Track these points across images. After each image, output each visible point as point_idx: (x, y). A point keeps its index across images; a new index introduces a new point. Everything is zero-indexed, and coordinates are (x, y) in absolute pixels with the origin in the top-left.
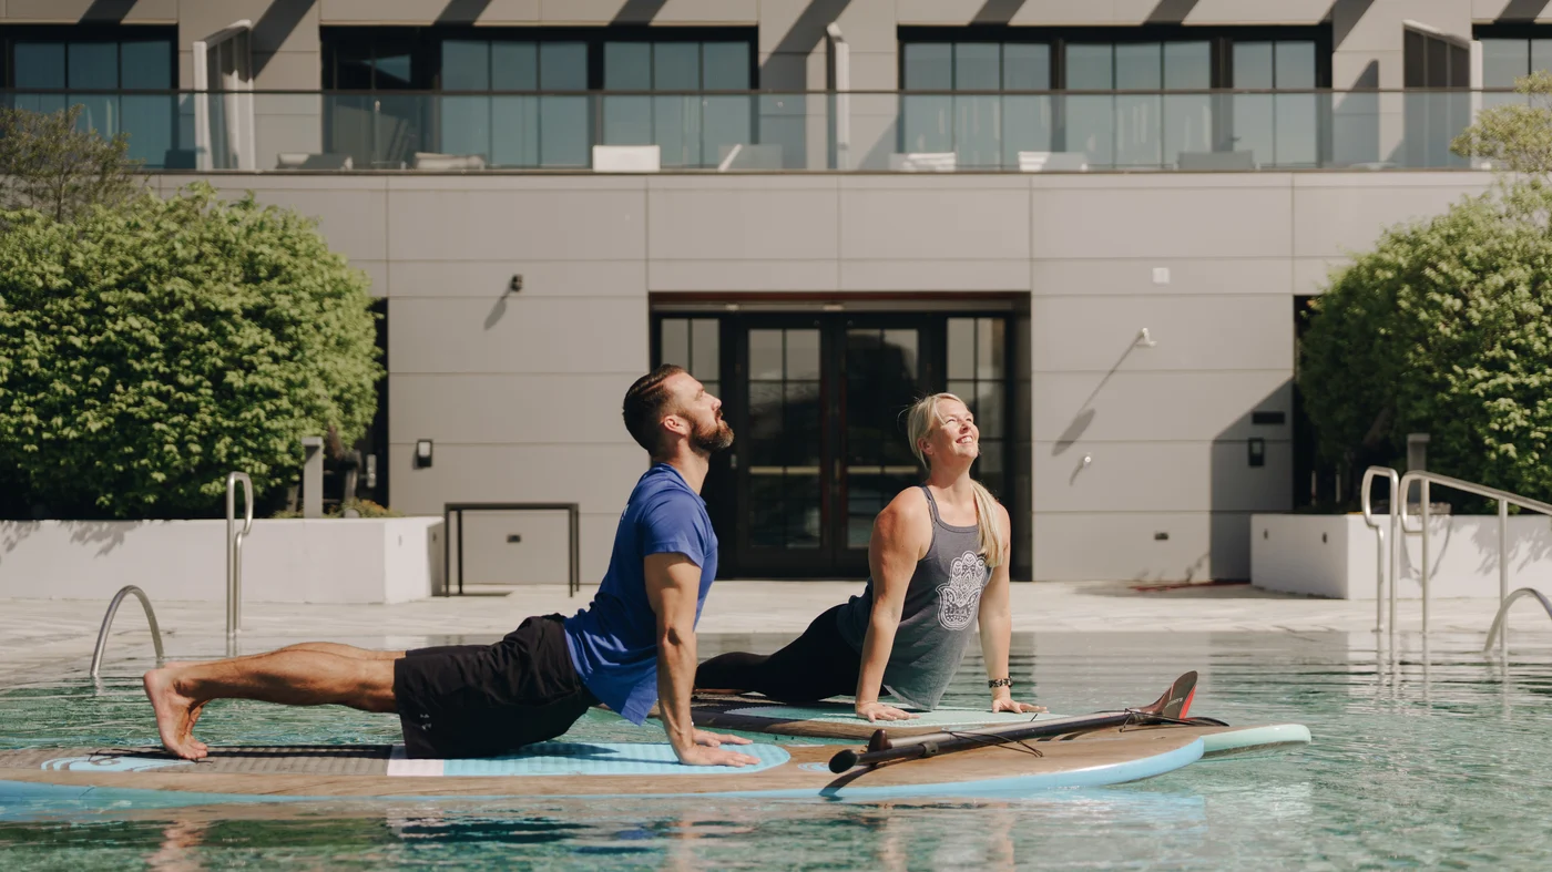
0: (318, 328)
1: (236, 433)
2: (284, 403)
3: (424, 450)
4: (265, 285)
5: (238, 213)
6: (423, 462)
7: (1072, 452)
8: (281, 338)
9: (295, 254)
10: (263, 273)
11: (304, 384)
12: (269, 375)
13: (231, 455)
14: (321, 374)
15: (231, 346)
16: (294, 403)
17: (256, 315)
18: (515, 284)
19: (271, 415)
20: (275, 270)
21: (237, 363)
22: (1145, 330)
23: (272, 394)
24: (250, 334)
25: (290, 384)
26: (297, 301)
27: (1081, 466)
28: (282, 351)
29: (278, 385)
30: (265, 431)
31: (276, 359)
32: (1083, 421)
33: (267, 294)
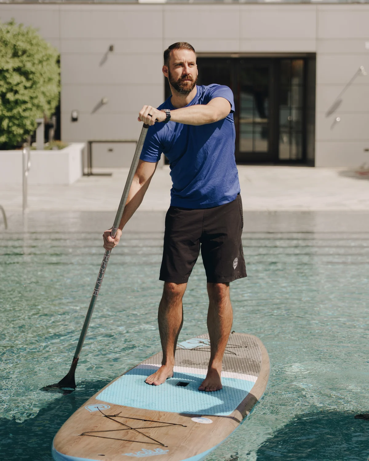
0: (41, 75)
1: (10, 118)
2: (29, 105)
3: (75, 115)
4: (21, 58)
5: (9, 28)
6: (74, 120)
7: (332, 117)
8: (28, 79)
9: (32, 44)
10: (20, 53)
11: (36, 97)
12: (24, 95)
13: (9, 127)
14: (43, 93)
15: (9, 83)
16: (33, 105)
17: (18, 70)
18: (111, 49)
19: (24, 110)
20: (24, 52)
21: (11, 90)
22: (362, 68)
23: (25, 102)
24: (16, 78)
25: (31, 98)
26: (34, 64)
27: (335, 122)
28: (28, 84)
29: (26, 98)
30: (21, 117)
31: (26, 88)
32: (337, 104)
33: (22, 61)
